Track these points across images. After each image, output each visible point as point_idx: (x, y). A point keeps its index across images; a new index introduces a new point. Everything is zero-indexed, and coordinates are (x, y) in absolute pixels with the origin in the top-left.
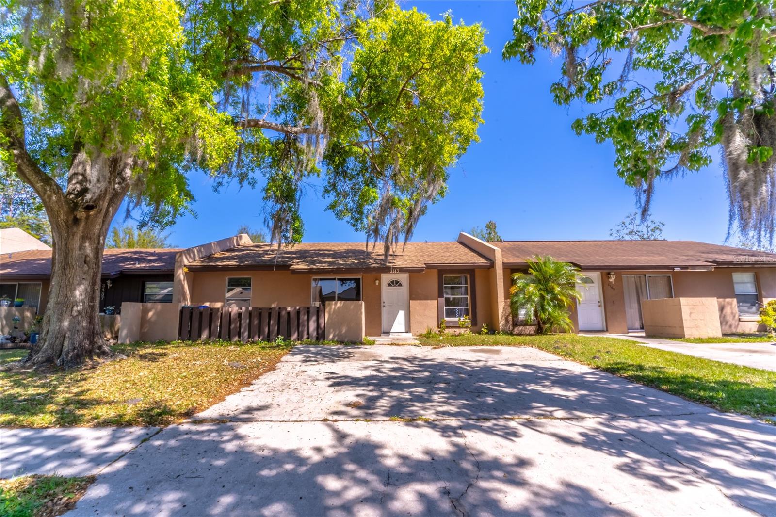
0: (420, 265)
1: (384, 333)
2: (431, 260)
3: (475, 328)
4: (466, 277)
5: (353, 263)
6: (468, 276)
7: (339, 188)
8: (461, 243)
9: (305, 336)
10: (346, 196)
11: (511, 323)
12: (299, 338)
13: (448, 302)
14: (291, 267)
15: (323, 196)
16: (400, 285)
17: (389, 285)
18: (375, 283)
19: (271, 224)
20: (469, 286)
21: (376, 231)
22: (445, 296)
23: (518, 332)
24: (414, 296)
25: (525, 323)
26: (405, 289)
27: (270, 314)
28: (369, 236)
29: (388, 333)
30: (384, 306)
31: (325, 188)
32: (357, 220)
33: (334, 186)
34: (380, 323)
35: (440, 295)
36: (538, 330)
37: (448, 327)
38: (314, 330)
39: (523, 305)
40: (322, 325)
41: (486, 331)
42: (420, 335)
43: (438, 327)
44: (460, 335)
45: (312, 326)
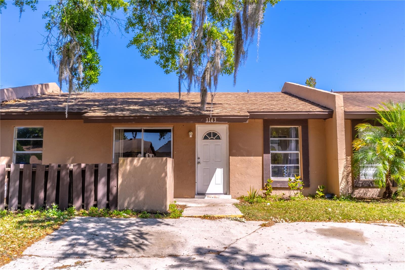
0: (242, 114)
1: (199, 194)
2: (254, 108)
3: (308, 190)
4: (297, 130)
5: (162, 111)
6: (300, 128)
7: (146, 20)
8: (285, 93)
9: (92, 202)
10: (154, 30)
11: (350, 184)
12: (84, 206)
13: (275, 159)
14: (86, 115)
15: (126, 29)
16: (218, 138)
17: (205, 138)
18: (188, 135)
19: (57, 59)
20: (300, 139)
21: (190, 71)
22: (271, 152)
23: (358, 196)
24: (234, 151)
25: (369, 185)
26: (224, 142)
27: (46, 173)
28: (181, 77)
29: (202, 194)
30: (199, 163)
31: (129, 19)
32: (167, 60)
33: (140, 19)
34: (194, 183)
35: (266, 150)
36: (385, 193)
37: (275, 189)
38: (103, 196)
39: (371, 162)
40: (114, 191)
41: (321, 194)
42: (242, 198)
43: (263, 188)
44: (289, 199)
45: (102, 190)
